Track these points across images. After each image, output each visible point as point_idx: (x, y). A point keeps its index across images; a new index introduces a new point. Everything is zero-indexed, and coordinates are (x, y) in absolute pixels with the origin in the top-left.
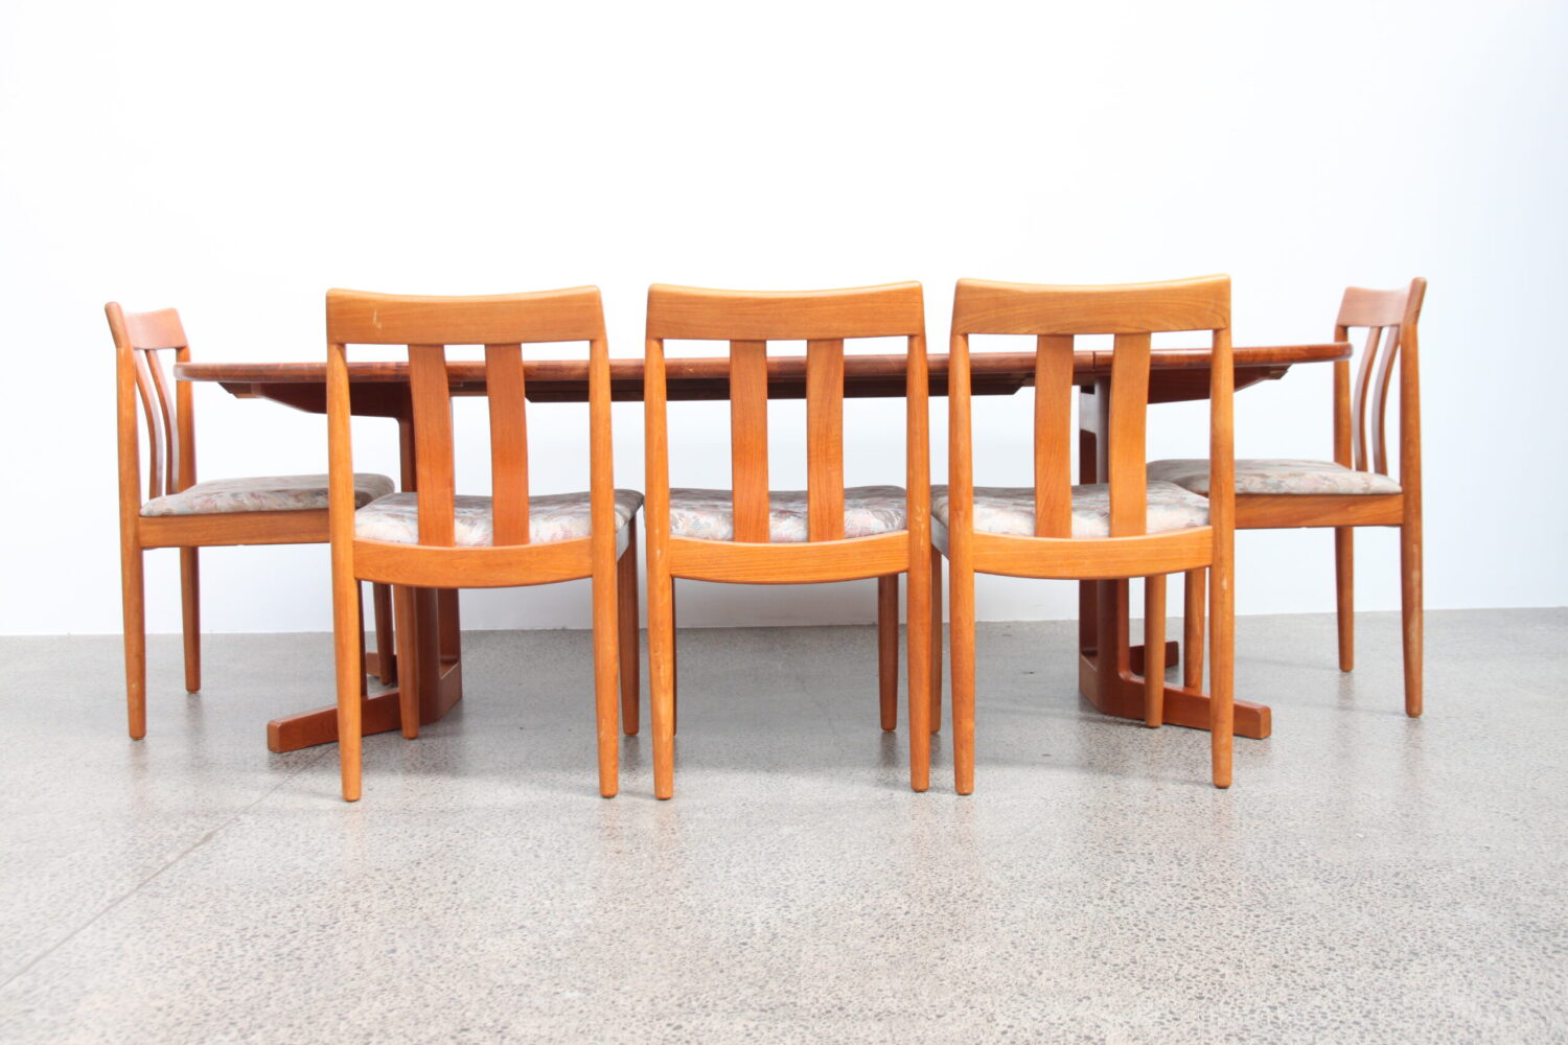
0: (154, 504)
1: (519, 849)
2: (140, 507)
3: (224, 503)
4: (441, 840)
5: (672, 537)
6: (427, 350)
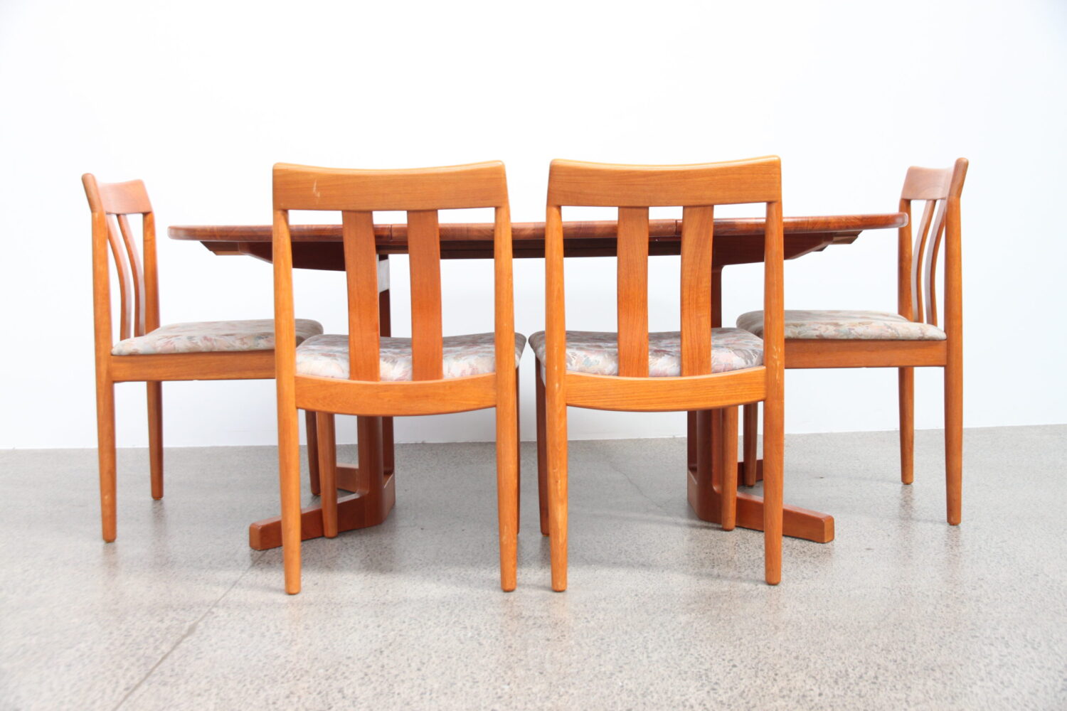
0: (123, 345)
1: (462, 637)
2: (112, 347)
3: (181, 344)
4: (393, 630)
5: (568, 372)
6: (358, 215)
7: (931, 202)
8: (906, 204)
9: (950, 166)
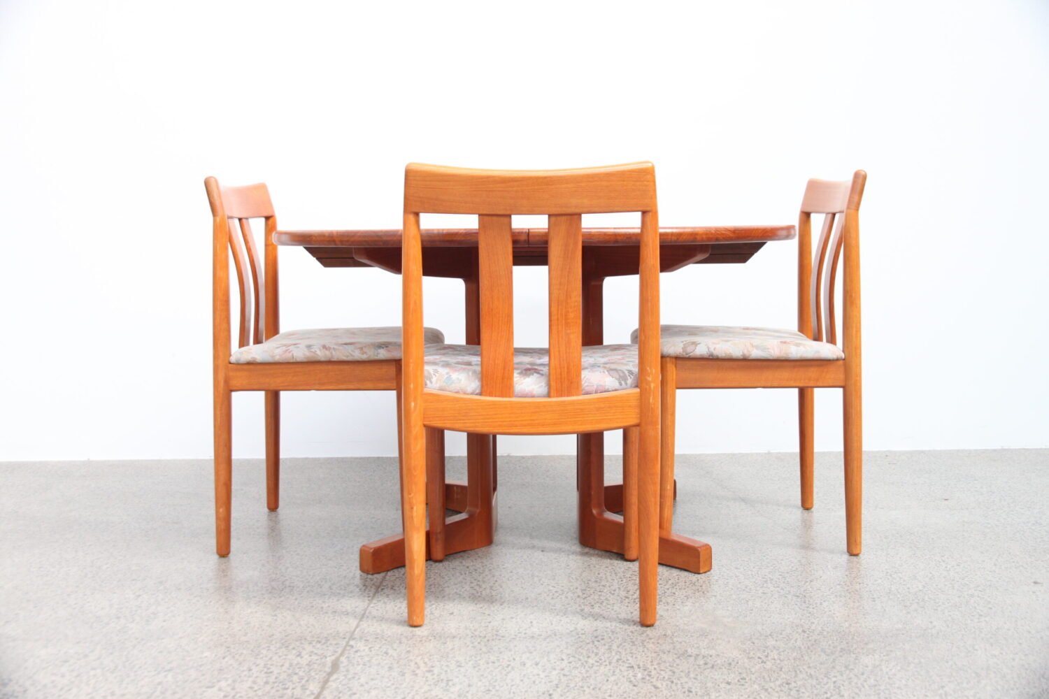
7: (830, 216)
8: (806, 216)
9: (849, 179)
